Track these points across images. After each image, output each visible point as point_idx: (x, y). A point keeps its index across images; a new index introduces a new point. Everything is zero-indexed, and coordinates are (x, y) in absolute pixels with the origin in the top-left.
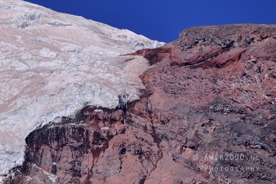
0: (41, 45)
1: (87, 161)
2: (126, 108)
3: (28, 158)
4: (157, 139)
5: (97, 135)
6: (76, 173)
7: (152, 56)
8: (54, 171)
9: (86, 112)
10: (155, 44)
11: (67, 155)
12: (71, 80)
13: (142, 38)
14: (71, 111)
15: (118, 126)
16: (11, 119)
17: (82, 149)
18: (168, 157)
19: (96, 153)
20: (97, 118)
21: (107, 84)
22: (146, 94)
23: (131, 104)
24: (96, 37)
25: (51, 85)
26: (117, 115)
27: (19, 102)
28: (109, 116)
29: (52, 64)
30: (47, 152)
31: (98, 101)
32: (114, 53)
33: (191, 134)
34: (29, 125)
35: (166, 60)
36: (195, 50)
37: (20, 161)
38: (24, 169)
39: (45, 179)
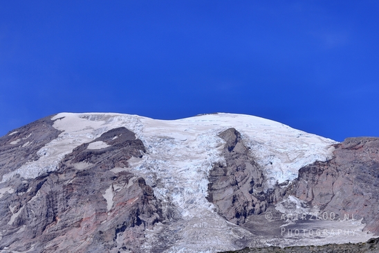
0: (303, 143)
1: (317, 177)
2: (328, 161)
3: (299, 176)
4: (338, 171)
5: (320, 169)
6: (314, 181)
7: (336, 146)
8: (307, 180)
9: (317, 163)
10: (337, 143)
11: (311, 175)
12: (312, 153)
13: (333, 141)
14: (312, 163)
15: (326, 167)
16: (294, 165)
17: (315, 173)
18: (341, 176)
19: (319, 175)
20: (320, 164)
21: (323, 154)
22: (334, 157)
23: (330, 160)
24: (320, 141)
25: (306, 155)
26: (325, 164)
27: (297, 160)
28: (323, 164)
29: (306, 149)
30: (305, 174)
31: (320, 160)
32: (325, 145)
33: (348, 169)
34: (300, 167)
35: (340, 147)
36: (349, 144)
37: (297, 177)
38: (298, 179)
39: (304, 182)
